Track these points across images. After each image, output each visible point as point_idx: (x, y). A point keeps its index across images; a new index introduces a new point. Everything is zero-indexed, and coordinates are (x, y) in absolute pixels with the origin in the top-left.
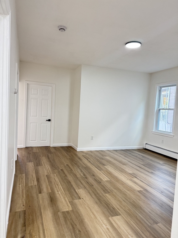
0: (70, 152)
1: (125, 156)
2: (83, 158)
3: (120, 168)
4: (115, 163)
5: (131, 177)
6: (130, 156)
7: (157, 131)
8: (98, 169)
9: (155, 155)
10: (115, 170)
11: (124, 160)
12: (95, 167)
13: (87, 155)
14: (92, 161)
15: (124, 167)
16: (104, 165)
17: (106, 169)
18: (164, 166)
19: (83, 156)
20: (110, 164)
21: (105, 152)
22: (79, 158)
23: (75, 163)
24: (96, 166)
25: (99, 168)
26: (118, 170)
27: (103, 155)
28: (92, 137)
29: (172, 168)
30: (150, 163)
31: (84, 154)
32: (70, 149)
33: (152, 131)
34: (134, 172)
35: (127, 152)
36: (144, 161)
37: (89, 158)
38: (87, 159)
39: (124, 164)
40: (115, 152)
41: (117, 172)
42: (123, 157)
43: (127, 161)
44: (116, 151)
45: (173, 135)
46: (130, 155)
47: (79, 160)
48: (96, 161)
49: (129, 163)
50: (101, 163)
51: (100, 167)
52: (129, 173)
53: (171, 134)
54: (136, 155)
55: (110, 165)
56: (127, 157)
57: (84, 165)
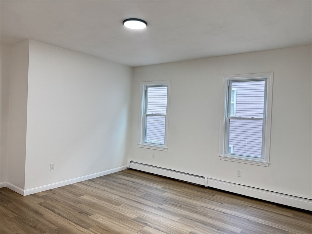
0: (9, 202)
1: (111, 188)
2: (42, 210)
3: (115, 212)
4: (104, 205)
5: (140, 227)
6: (117, 186)
7: (144, 144)
8: (81, 226)
9: (146, 177)
10: (111, 220)
11: (114, 197)
12: (76, 223)
13: (47, 201)
14: (64, 212)
15: (119, 209)
16: (88, 214)
17: (96, 222)
18: (166, 193)
19: (41, 204)
20: (96, 209)
21: (76, 187)
22: (37, 212)
23: (31, 226)
24: (76, 221)
25: (83, 225)
26: (115, 218)
27: (75, 195)
28: (53, 165)
29: (175, 193)
30: (148, 192)
31: (42, 201)
32: (6, 194)
33: (139, 144)
34: (139, 215)
35: (109, 180)
36: (139, 190)
37: (55, 208)
38: (53, 210)
39: (118, 204)
40: (92, 184)
41: (115, 222)
42: (108, 190)
43: (118, 197)
44: (92, 180)
45: (167, 148)
46: (115, 184)
47: (37, 217)
48: (71, 209)
49: (123, 200)
50: (81, 212)
51: (84, 222)
52: (133, 219)
53: (164, 146)
54: (123, 182)
55: (97, 211)
56: (114, 189)
57: (52, 226)
